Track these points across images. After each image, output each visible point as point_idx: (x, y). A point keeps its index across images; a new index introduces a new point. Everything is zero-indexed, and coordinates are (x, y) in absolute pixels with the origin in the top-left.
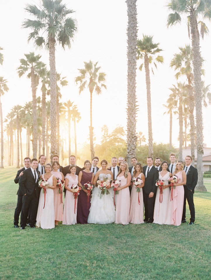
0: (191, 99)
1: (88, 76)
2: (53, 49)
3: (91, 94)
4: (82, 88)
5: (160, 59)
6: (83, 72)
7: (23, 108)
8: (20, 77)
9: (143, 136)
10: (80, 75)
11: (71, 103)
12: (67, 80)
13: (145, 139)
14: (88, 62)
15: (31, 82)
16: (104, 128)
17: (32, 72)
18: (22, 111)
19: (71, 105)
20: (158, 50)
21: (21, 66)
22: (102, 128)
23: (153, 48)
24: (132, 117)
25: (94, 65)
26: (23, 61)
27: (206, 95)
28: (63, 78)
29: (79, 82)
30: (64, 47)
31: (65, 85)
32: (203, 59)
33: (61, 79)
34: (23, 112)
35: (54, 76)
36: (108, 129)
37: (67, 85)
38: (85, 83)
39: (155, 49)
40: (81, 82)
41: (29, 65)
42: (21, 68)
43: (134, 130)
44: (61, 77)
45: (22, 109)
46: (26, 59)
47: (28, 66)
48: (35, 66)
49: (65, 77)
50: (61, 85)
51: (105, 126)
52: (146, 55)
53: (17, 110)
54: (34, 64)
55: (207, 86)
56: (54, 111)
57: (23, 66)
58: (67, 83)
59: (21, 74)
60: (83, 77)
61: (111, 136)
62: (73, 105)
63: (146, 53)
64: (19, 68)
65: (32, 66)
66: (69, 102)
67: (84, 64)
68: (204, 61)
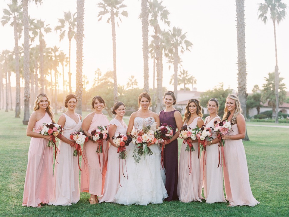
0: (157, 48)
1: (67, 25)
2: (26, 6)
3: (70, 42)
4: (62, 36)
5: (125, 14)
6: (62, 21)
7: (11, 52)
8: (3, 25)
9: (135, 80)
10: (60, 24)
11: (57, 48)
12: (51, 28)
13: (137, 83)
14: (67, 12)
15: (14, 31)
16: (97, 72)
17: (15, 21)
18: (9, 55)
19: (57, 51)
20: (123, 6)
21: (4, 16)
22: (96, 71)
23: (118, 4)
24: (79, 68)
25: (73, 15)
26: (6, 11)
27: (183, 42)
28: (47, 26)
29: (58, 31)
30: (37, 4)
31: (48, 32)
32: (169, 12)
33: (45, 26)
34: (11, 57)
35: (27, 30)
36: (101, 73)
37: (50, 32)
38: (64, 32)
39: (120, 5)
40: (61, 31)
41: (11, 14)
42: (4, 17)
43: (81, 79)
44: (45, 24)
45: (10, 54)
46: (8, 9)
47: (11, 16)
48: (18, 15)
49: (49, 25)
50: (45, 32)
51: (99, 69)
52: (112, 11)
53: (5, 55)
54: (16, 14)
55: (185, 34)
56: (27, 60)
57: (6, 15)
58: (51, 31)
59: (4, 23)
60: (63, 26)
61: (102, 80)
62: (59, 50)
63: (112, 8)
64: (3, 18)
65: (15, 16)
66: (55, 47)
67: (64, 14)
68: (169, 13)
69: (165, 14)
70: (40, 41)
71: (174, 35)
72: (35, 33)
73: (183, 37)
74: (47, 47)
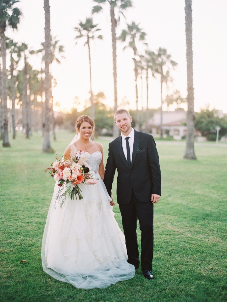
30: (14, 30)
69: (143, 36)
70: (25, 64)
71: (159, 55)
72: (19, 56)
73: (169, 57)
74: (33, 69)
